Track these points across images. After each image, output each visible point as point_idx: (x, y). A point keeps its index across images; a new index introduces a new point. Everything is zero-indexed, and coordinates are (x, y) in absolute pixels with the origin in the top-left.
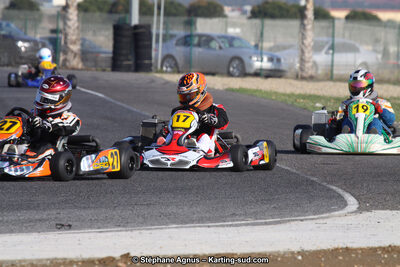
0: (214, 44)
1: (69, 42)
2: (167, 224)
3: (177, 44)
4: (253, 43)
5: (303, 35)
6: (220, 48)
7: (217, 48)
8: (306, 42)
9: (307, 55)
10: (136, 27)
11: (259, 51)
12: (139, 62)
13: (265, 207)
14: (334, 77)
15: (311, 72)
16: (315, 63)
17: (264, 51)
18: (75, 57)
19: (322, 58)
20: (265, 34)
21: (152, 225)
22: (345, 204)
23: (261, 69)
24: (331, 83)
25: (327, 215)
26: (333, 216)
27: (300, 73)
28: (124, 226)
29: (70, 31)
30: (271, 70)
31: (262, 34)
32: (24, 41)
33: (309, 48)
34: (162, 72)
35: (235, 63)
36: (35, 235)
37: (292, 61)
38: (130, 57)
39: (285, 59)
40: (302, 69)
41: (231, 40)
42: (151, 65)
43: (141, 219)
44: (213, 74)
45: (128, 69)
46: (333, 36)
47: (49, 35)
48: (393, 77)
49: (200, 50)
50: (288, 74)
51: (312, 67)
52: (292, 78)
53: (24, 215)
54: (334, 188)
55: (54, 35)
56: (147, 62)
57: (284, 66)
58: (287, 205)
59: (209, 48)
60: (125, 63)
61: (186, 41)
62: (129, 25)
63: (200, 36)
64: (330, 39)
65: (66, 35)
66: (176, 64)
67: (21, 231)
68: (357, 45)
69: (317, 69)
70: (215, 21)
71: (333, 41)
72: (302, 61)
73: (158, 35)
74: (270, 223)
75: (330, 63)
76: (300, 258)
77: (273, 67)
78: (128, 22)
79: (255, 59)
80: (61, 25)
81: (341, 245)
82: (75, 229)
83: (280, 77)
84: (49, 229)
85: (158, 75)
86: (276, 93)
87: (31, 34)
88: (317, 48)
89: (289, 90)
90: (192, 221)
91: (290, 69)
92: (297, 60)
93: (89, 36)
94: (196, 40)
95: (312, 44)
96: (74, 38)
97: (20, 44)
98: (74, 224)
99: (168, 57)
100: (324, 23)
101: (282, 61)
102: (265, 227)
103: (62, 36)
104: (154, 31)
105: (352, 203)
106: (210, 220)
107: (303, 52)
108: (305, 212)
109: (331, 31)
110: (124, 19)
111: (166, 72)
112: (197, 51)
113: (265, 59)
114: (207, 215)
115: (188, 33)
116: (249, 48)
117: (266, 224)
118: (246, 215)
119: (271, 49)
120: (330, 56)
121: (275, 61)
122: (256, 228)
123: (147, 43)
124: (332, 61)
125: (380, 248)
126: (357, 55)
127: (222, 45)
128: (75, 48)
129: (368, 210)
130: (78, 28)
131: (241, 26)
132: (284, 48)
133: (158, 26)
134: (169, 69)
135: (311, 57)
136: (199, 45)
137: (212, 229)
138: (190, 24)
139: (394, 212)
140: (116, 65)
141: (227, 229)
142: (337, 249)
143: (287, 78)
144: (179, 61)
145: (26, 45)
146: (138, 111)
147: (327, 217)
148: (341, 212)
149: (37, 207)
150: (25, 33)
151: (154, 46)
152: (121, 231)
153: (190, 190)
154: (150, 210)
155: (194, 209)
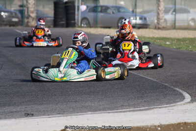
0: (109, 11)
1: (29, 12)
2: (86, 112)
3: (89, 12)
4: (131, 10)
5: (158, 4)
6: (113, 13)
7: (111, 13)
8: (160, 8)
9: (161, 15)
10: (66, 3)
12: (68, 22)
13: (140, 101)
14: (176, 27)
15: (163, 25)
16: (165, 20)
17: (137, 14)
18: (33, 20)
19: (169, 17)
20: (137, 4)
21: (78, 113)
22: (183, 98)
23: (136, 24)
24: (175, 31)
25: (174, 104)
26: (177, 105)
27: (157, 25)
28: (62, 114)
29: (30, 6)
30: (143, 24)
31: (136, 5)
32: (4, 12)
33: (162, 12)
34: (81, 27)
36: (13, 120)
37: (152, 19)
38: (63, 19)
39: (149, 18)
40: (158, 23)
41: (118, 9)
42: (75, 23)
43: (71, 110)
44: (110, 28)
45: (62, 26)
46: (175, 4)
47: (18, 8)
49: (102, 14)
50: (151, 26)
51: (164, 22)
52: (152, 28)
53: (7, 109)
54: (178, 89)
55: (21, 8)
56: (73, 22)
57: (148, 22)
58: (152, 99)
59: (108, 13)
60: (61, 23)
61: (94, 10)
62: (63, 1)
63: (102, 7)
64: (174, 6)
65: (28, 8)
66: (89, 23)
67: (5, 118)
68: (189, 9)
69: (167, 23)
71: (175, 7)
72: (158, 19)
73: (78, 7)
74: (143, 110)
75: (174, 20)
76: (159, 129)
79: (132, 18)
80: (25, 2)
81: (182, 121)
82: (35, 116)
83: (146, 28)
84: (21, 117)
85: (79, 29)
86: (144, 37)
87: (8, 8)
88: (167, 11)
89: (151, 36)
90: (100, 110)
91: (152, 23)
92: (155, 18)
93: (41, 8)
94: (99, 9)
95: (164, 9)
96: (32, 9)
97: (3, 14)
98: (35, 113)
99: (84, 19)
101: (147, 19)
102: (140, 112)
103: (25, 9)
104: (76, 5)
105: (188, 97)
106: (110, 109)
107: (158, 14)
108: (162, 103)
109: (174, 1)
111: (84, 27)
112: (100, 15)
113: (138, 18)
114: (108, 106)
115: (95, 5)
116: (128, 12)
117: (140, 110)
118: (129, 106)
119: (141, 13)
120: (173, 16)
121: (143, 19)
122: (135, 113)
123: (72, 11)
124: (175, 18)
126: (189, 14)
127: (114, 11)
128: (33, 15)
130: (34, 4)
132: (148, 12)
133: (78, 2)
134: (85, 25)
135: (163, 17)
136: (101, 11)
137: (111, 114)
140: (56, 24)
141: (119, 114)
142: (180, 124)
143: (150, 28)
144: (90, 21)
145: (6, 14)
147: (174, 106)
148: (182, 103)
149: (14, 105)
150: (5, 8)
151: (76, 13)
152: (61, 116)
153: (98, 92)
154: (76, 105)
155: (101, 103)
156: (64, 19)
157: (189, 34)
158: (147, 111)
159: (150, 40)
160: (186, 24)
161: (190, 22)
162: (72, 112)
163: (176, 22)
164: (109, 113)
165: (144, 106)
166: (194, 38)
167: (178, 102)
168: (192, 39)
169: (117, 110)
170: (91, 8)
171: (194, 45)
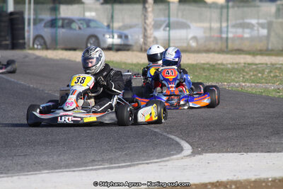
0: (74, 26)
2: (40, 170)
3: (45, 26)
4: (106, 24)
5: (145, 16)
6: (80, 28)
7: (77, 28)
8: (148, 22)
9: (149, 32)
10: (11, 14)
11: (111, 30)
12: (15, 41)
13: (118, 154)
16: (155, 38)
17: (115, 30)
19: (161, 34)
20: (115, 17)
21: (28, 172)
22: (181, 149)
23: (113, 45)
25: (168, 158)
26: (172, 160)
27: (143, 46)
28: (5, 173)
30: (121, 45)
31: (112, 17)
33: (151, 27)
34: (33, 49)
35: (92, 41)
37: (137, 37)
38: (7, 38)
39: (131, 36)
40: (145, 44)
41: (88, 22)
42: (25, 43)
43: (19, 167)
44: (75, 49)
45: (6, 48)
46: (169, 16)
48: (217, 47)
49: (63, 30)
50: (135, 48)
52: (137, 51)
54: (173, 137)
56: (21, 41)
57: (131, 41)
58: (136, 152)
59: (71, 28)
60: (4, 43)
61: (53, 24)
62: (6, 12)
63: (63, 19)
64: (167, 19)
66: (45, 43)
68: (189, 22)
69: (157, 43)
70: (75, 7)
71: (169, 20)
72: (145, 37)
73: (29, 20)
74: (123, 167)
75: (167, 38)
77: (122, 43)
78: (5, 9)
79: (107, 36)
83: (128, 50)
85: (30, 52)
86: (125, 63)
88: (157, 26)
90: (60, 168)
91: (136, 43)
92: (141, 36)
95: (153, 23)
99: (37, 37)
100: (161, 6)
101: (129, 37)
102: (119, 170)
104: (26, 17)
105: (187, 148)
106: (75, 166)
107: (145, 30)
108: (150, 157)
109: (167, 12)
110: (2, 7)
111: (37, 49)
112: (61, 32)
113: (116, 36)
114: (72, 162)
115: (54, 17)
116: (102, 27)
117: (119, 167)
118: (103, 161)
119: (120, 28)
120: (167, 32)
121: (123, 37)
122: (112, 171)
123: (20, 26)
124: (169, 36)
125: (210, 183)
126: (189, 30)
127: (81, 26)
129: (200, 153)
131: (96, 10)
132: (131, 27)
133: (29, 13)
134: (39, 47)
135: (152, 34)
136: (63, 27)
137: (76, 173)
138: (55, 10)
139: (220, 155)
141: (89, 172)
143: (133, 51)
144: (47, 40)
146: (16, 81)
147: (168, 160)
148: (179, 156)
151: (26, 28)
152: (3, 177)
153: (58, 142)
154: (26, 160)
155: (62, 157)
156: (9, 38)
157: (189, 59)
158: (129, 169)
159: (134, 67)
160: (185, 45)
161: (191, 42)
162: (20, 170)
163: (171, 41)
164: (74, 171)
165: (124, 161)
166: (196, 65)
167: (173, 155)
168: (193, 65)
169: (86, 166)
170: (48, 22)
171: (196, 74)
